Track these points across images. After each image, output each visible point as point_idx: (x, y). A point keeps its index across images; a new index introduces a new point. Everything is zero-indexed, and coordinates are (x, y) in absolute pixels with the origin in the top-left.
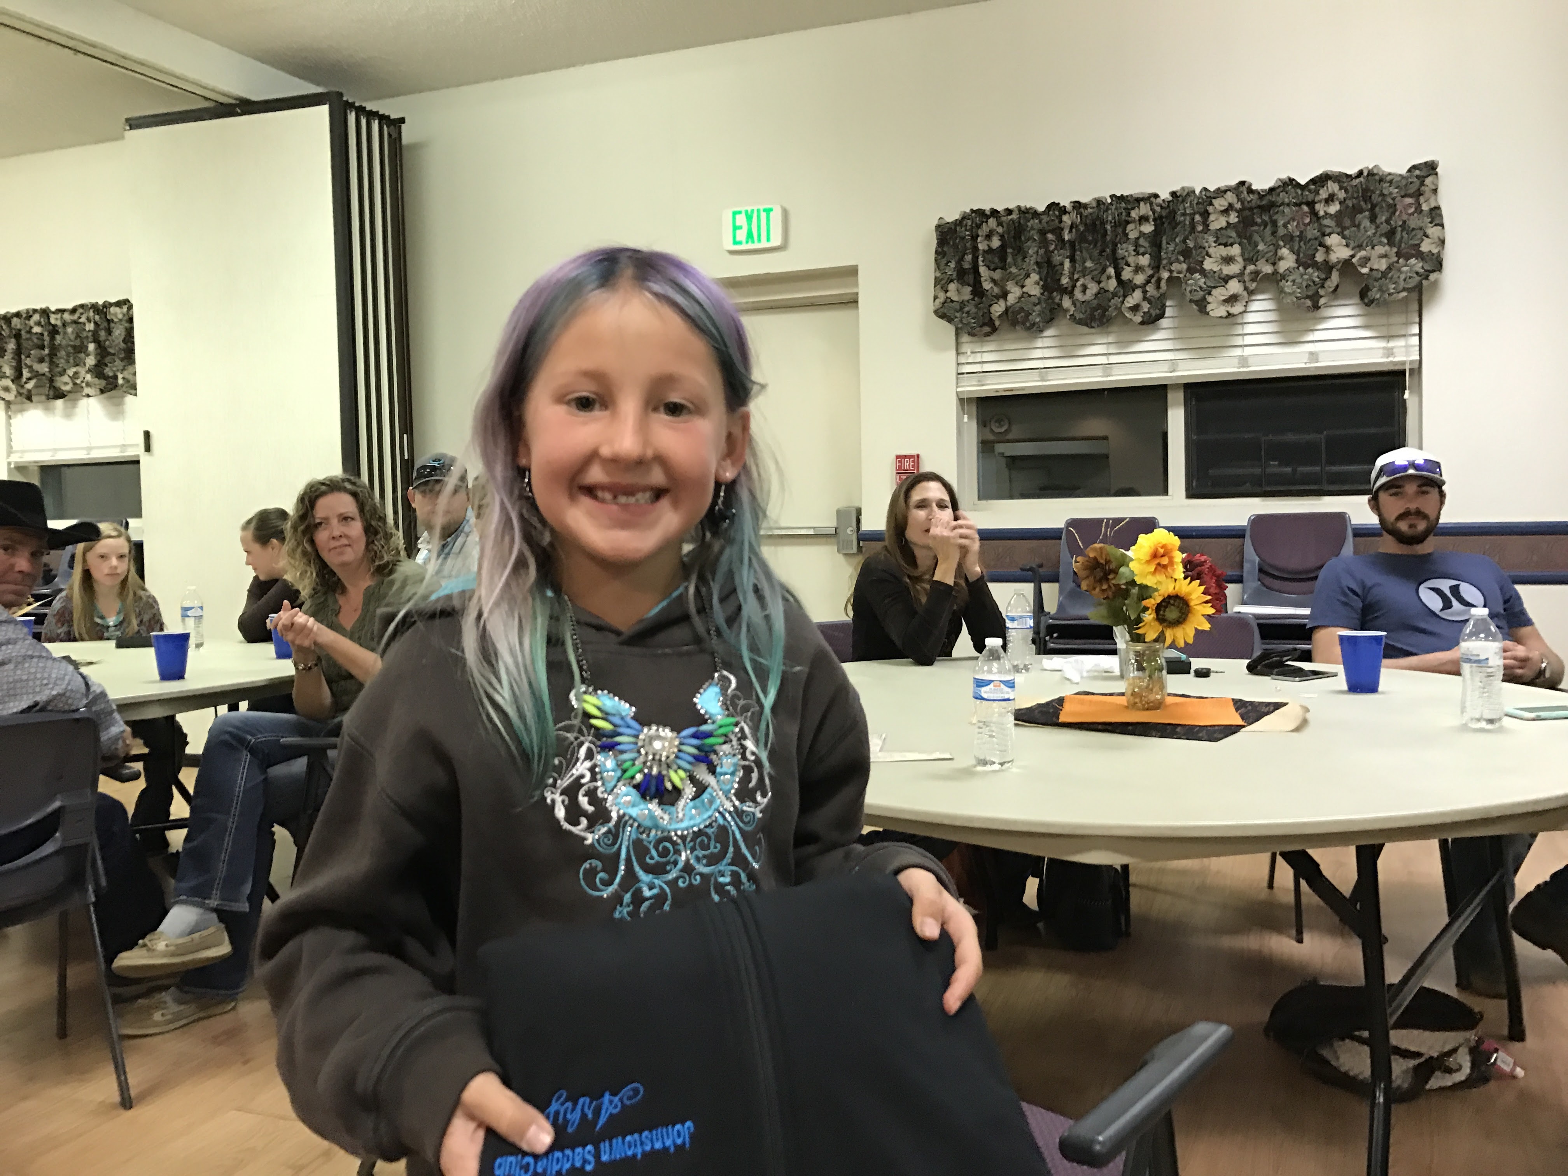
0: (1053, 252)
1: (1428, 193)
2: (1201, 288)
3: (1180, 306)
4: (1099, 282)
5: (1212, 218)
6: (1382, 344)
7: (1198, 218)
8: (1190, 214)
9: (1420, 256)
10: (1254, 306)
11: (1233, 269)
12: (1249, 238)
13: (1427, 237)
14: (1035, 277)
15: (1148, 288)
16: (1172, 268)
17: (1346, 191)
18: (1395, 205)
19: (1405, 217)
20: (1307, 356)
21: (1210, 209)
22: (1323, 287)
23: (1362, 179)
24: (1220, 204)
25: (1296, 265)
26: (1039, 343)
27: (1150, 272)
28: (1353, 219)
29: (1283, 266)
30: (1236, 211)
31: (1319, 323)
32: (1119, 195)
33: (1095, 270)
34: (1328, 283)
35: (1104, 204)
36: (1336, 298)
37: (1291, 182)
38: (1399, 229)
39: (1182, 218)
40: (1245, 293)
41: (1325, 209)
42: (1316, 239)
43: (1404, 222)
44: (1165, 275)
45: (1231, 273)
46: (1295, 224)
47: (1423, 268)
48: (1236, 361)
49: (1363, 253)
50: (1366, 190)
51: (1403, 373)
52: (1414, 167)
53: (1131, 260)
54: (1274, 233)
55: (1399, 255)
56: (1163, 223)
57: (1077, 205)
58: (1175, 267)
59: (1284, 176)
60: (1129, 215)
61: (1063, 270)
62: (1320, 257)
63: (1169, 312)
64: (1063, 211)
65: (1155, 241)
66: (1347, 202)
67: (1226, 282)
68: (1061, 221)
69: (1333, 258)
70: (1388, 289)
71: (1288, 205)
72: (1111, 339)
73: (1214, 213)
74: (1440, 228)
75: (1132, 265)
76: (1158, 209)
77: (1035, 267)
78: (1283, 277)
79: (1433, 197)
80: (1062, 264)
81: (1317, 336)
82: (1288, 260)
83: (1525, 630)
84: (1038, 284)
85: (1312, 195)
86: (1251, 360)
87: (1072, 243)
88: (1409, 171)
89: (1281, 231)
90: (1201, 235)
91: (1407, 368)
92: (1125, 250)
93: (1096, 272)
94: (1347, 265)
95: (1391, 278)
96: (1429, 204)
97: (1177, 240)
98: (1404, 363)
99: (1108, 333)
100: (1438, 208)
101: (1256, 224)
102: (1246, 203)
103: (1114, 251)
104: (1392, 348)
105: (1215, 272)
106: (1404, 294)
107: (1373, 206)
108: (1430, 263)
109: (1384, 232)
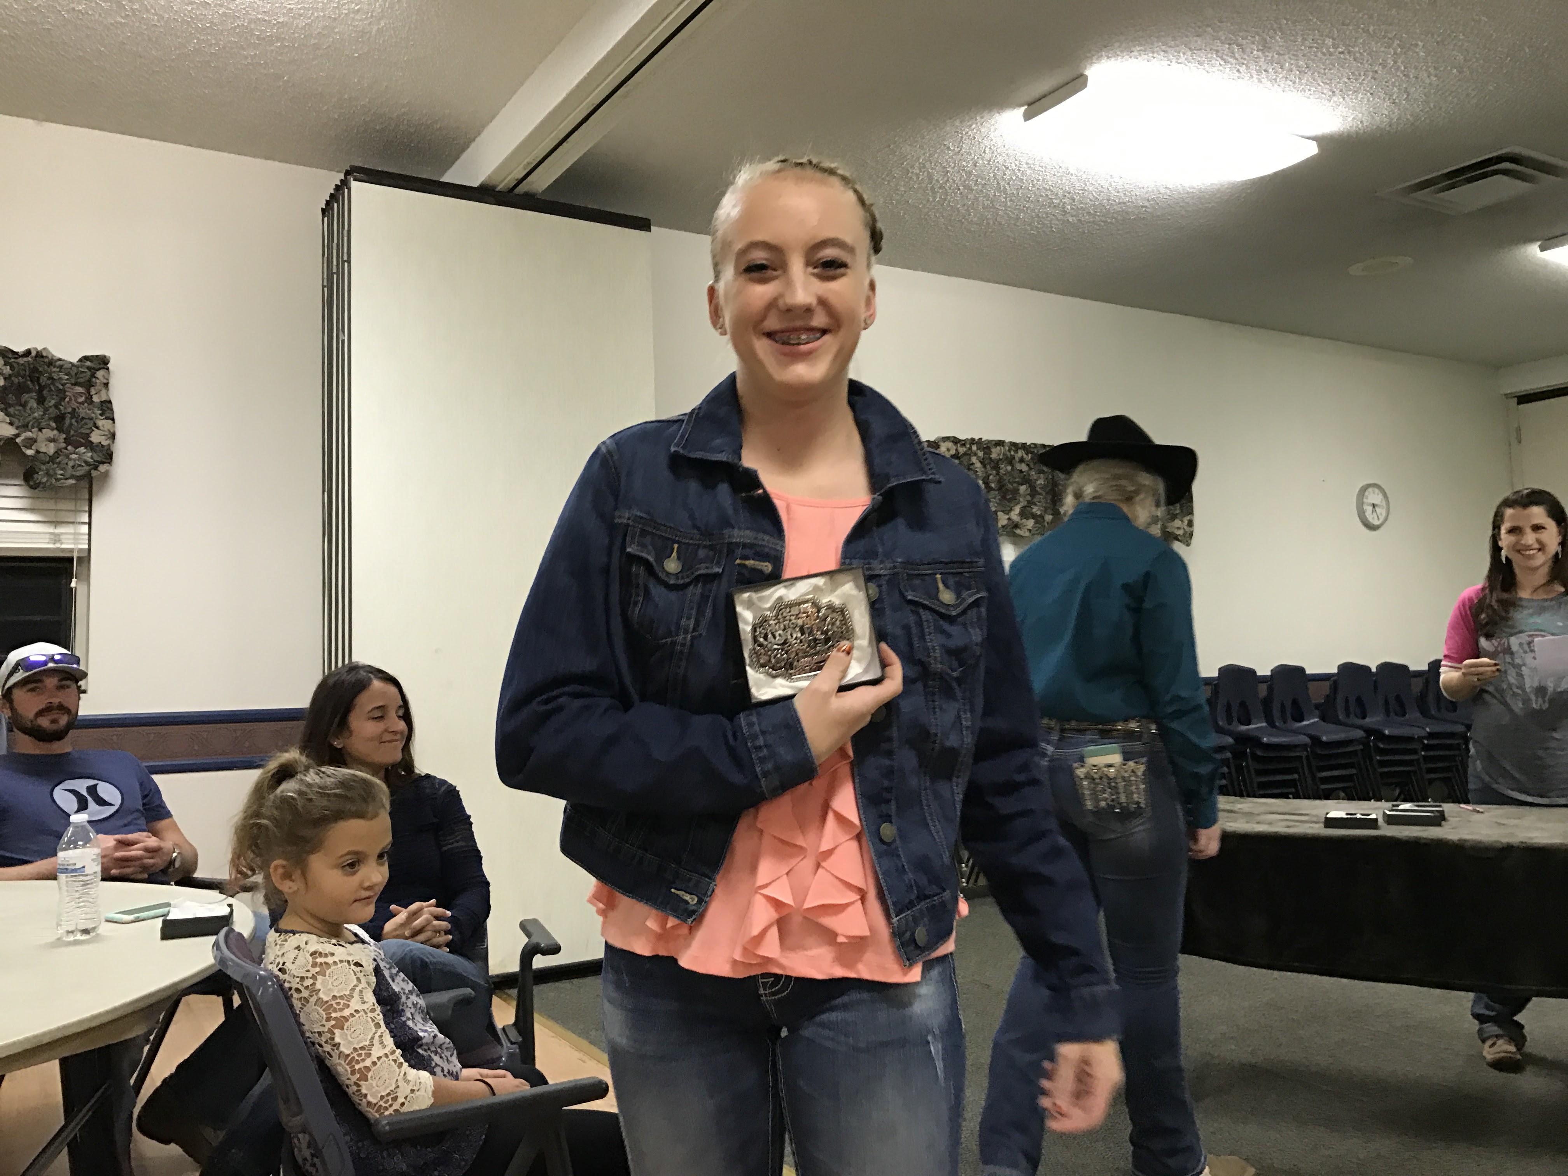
1: (99, 386)
6: (51, 529)
9: (90, 445)
13: (97, 428)
17: (12, 368)
18: (65, 392)
19: (75, 405)
23: (29, 359)
28: (18, 399)
38: (68, 416)
43: (74, 409)
47: (92, 457)
49: (29, 434)
50: (34, 370)
51: (72, 559)
52: (86, 358)
55: (67, 441)
66: (13, 378)
70: (56, 474)
74: (111, 422)
79: (104, 391)
83: (164, 822)
88: (80, 360)
91: (75, 555)
94: (10, 444)
95: (59, 463)
96: (100, 397)
98: (72, 550)
100: (110, 402)
104: (59, 535)
106: (72, 481)
107: (41, 388)
108: (101, 454)
109: (52, 416)
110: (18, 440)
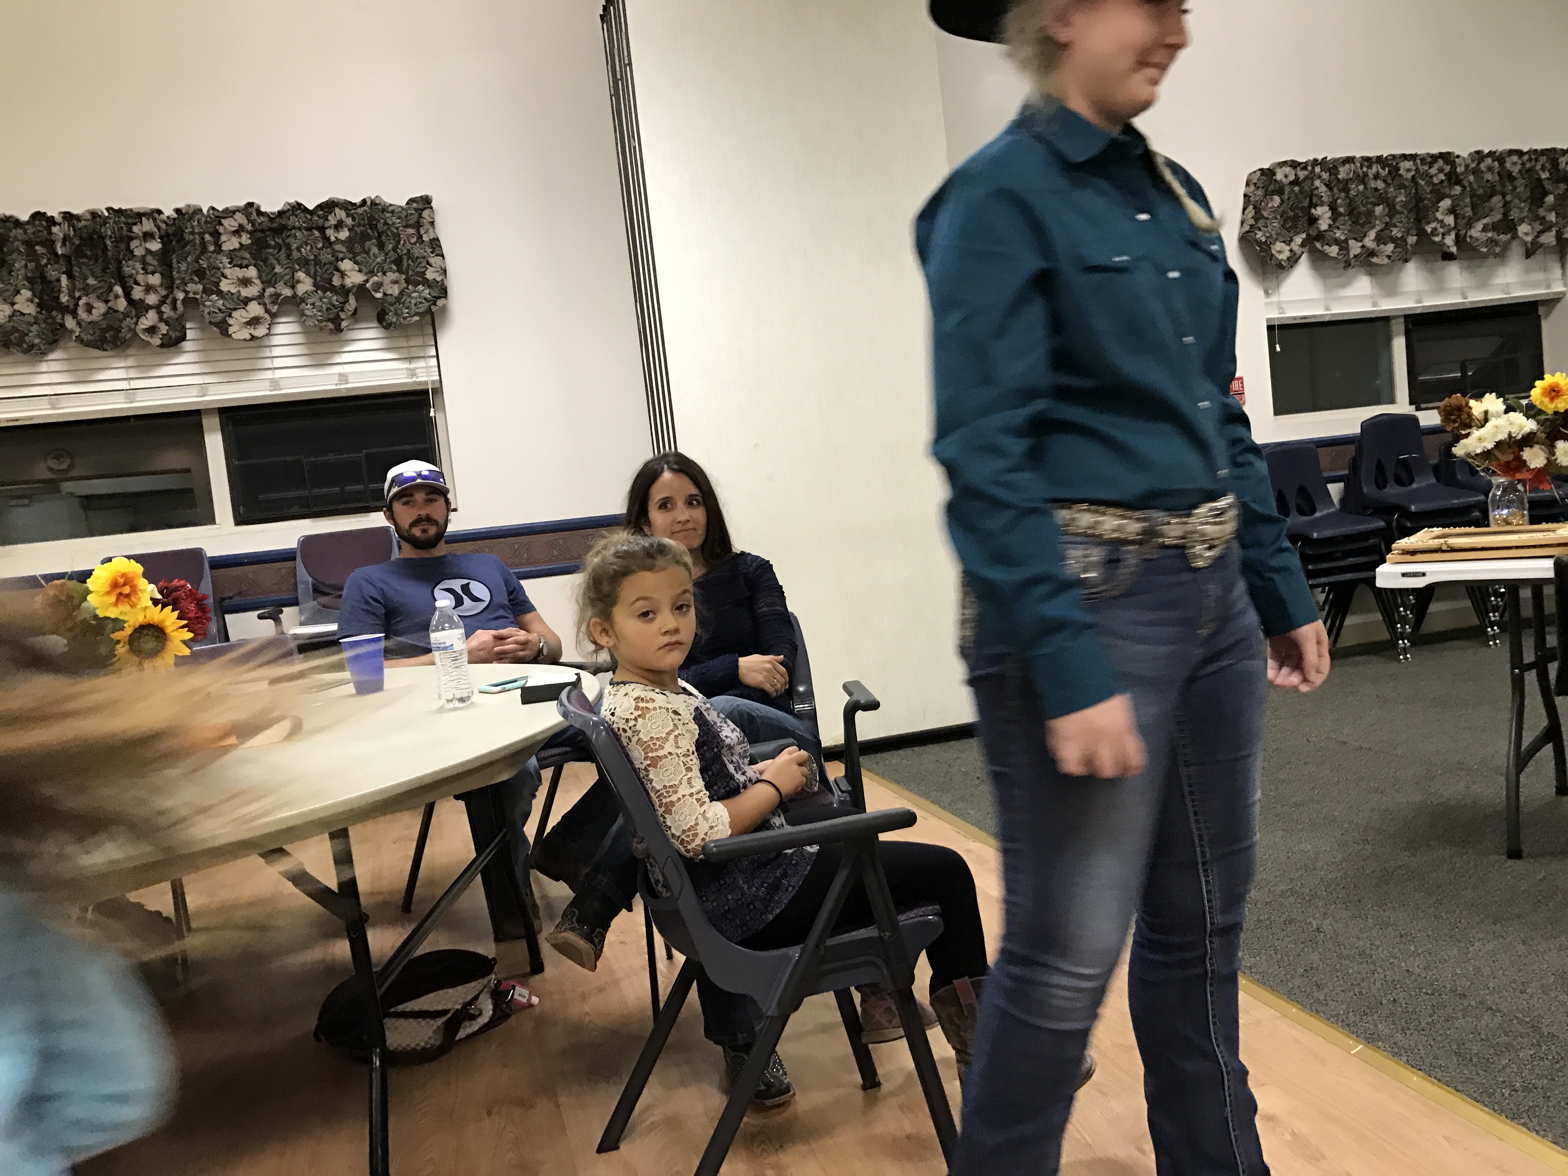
0: (46, 266)
1: (427, 226)
2: (220, 310)
3: (202, 329)
4: (107, 302)
5: (223, 238)
6: (405, 365)
7: (207, 237)
8: (200, 233)
9: (426, 282)
10: (279, 329)
11: (252, 291)
12: (265, 261)
13: (430, 265)
14: (26, 294)
15: (163, 309)
16: (188, 289)
17: (354, 219)
18: (399, 235)
19: (409, 246)
20: (336, 378)
21: (221, 229)
22: (342, 310)
23: (366, 208)
24: (230, 224)
25: (313, 289)
26: (44, 367)
27: (164, 293)
28: (363, 247)
29: (301, 289)
30: (247, 232)
31: (342, 346)
32: (116, 208)
33: (100, 288)
34: (347, 306)
35: (100, 217)
36: (357, 321)
37: (298, 208)
38: (405, 257)
39: (192, 237)
40: (267, 316)
41: (336, 235)
42: (331, 263)
43: (409, 250)
44: (181, 296)
45: (250, 296)
46: (309, 248)
47: (430, 294)
48: (267, 384)
49: (375, 279)
50: (371, 218)
51: (427, 391)
52: (411, 201)
53: (140, 278)
54: (288, 256)
55: (407, 281)
56: (171, 241)
57: (68, 216)
58: (190, 287)
59: (292, 200)
60: (130, 230)
61: (61, 286)
62: (336, 281)
63: (190, 334)
64: (51, 221)
65: (165, 259)
66: (356, 228)
67: (246, 305)
68: (50, 233)
69: (348, 282)
70: (403, 313)
71: (299, 229)
72: (130, 362)
73: (226, 233)
74: (441, 258)
75: (142, 284)
76: (163, 226)
77: (25, 283)
78: (303, 300)
79: (431, 230)
80: (58, 280)
81: (345, 358)
82: (305, 285)
83: (529, 616)
84: (32, 301)
85: (322, 221)
86: (282, 383)
87: (67, 258)
88: (408, 203)
89: (295, 255)
90: (213, 256)
91: (430, 387)
92: (131, 268)
93: (101, 291)
94: (361, 291)
95: (404, 303)
96: (429, 236)
97: (189, 259)
98: (426, 383)
99: (127, 356)
100: (438, 240)
101: (269, 246)
102: (257, 225)
103: (119, 269)
104: (415, 369)
105: (233, 294)
106: (417, 318)
107: (380, 235)
108: (436, 290)
109: (393, 259)
110: (368, 285)
